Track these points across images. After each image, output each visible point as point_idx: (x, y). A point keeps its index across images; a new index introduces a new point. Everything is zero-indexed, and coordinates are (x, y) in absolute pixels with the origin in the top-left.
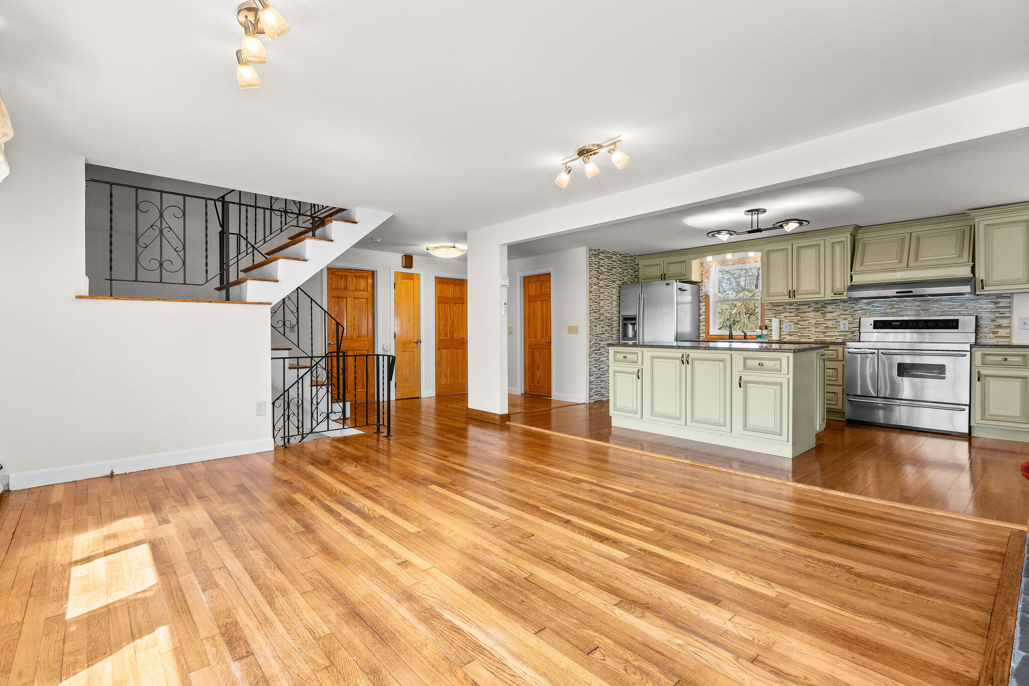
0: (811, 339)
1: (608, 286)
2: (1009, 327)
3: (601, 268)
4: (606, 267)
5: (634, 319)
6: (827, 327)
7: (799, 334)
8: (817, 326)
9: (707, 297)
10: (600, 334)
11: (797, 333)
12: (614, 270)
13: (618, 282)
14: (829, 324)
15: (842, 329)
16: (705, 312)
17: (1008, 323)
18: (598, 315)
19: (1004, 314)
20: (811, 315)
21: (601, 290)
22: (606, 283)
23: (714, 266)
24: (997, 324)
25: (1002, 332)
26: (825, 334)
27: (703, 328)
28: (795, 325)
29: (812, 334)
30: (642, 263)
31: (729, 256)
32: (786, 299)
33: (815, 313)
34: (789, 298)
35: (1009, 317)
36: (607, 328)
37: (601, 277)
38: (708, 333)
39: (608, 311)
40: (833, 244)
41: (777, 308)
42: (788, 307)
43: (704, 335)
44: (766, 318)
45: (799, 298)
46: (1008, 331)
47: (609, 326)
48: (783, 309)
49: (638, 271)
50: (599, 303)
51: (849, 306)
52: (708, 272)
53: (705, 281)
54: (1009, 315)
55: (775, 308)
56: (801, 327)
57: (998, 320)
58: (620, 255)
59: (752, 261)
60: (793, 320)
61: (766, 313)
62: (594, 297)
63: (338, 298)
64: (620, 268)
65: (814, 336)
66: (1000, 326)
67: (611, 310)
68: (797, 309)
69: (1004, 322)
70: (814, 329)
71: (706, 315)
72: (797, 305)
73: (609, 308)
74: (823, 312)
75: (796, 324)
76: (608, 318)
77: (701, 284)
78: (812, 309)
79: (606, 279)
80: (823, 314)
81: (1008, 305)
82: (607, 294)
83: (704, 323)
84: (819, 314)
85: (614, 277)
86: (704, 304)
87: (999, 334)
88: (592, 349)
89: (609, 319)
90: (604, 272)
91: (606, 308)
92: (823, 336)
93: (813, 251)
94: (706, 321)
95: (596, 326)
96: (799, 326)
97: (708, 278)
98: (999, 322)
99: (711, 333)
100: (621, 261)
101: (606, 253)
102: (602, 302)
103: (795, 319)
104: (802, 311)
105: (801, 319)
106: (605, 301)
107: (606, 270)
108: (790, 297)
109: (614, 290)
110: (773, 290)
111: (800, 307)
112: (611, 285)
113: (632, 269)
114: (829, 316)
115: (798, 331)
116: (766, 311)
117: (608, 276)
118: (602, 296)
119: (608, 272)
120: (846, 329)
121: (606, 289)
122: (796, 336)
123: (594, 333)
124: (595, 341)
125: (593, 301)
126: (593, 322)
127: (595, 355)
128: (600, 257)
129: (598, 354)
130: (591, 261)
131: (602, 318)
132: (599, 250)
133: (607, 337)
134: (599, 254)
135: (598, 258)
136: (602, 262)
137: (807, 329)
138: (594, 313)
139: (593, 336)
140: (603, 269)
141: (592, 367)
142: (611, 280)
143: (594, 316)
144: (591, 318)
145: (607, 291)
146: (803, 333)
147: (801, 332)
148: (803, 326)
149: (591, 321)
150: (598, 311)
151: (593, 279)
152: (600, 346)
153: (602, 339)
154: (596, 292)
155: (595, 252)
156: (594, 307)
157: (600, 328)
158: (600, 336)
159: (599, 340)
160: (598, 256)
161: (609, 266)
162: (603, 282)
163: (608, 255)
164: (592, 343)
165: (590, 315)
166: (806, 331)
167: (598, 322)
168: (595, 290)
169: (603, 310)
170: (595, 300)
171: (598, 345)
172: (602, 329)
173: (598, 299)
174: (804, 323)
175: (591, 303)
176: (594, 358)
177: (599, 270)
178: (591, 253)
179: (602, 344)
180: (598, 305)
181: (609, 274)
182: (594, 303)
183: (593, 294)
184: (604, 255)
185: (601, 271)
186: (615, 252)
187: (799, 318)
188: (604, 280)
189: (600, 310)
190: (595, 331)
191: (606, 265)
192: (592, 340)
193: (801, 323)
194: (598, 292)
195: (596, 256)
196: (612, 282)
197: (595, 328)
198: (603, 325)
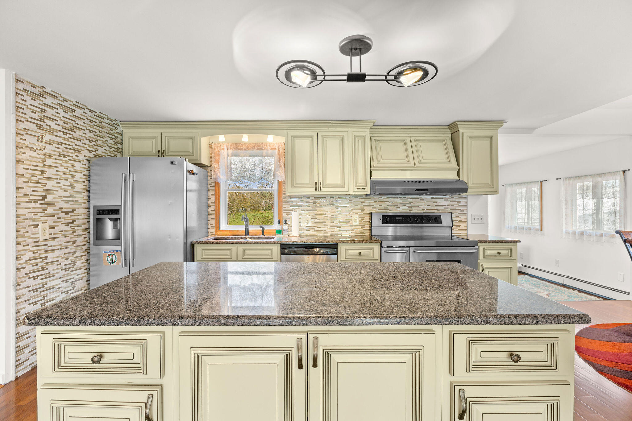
0: (327, 233)
1: (65, 156)
2: (466, 222)
3: (49, 122)
5: (117, 212)
7: (316, 228)
9: (217, 184)
10: (46, 240)
11: (314, 228)
12: (78, 133)
13: (87, 153)
15: (354, 224)
16: (215, 203)
17: (465, 219)
18: (40, 206)
19: (463, 211)
20: (327, 208)
21: (49, 161)
22: (60, 150)
23: (226, 149)
24: (460, 219)
25: (463, 226)
26: (340, 229)
27: (213, 222)
28: (312, 220)
30: (128, 133)
31: (245, 138)
32: (312, 191)
33: (330, 207)
35: (466, 214)
36: (63, 228)
38: (219, 227)
39: (64, 199)
40: (356, 136)
42: (306, 200)
43: (213, 230)
44: (283, 211)
45: (325, 191)
46: (465, 224)
47: (67, 224)
49: (121, 144)
50: (44, 185)
51: (359, 201)
52: (218, 155)
53: (215, 165)
54: (466, 212)
56: (318, 221)
57: (460, 216)
58: (91, 111)
59: (269, 147)
60: (310, 214)
61: (283, 206)
62: (29, 171)
64: (91, 132)
65: (329, 230)
66: (461, 221)
67: (72, 196)
68: (315, 203)
69: (463, 218)
70: (329, 223)
71: (215, 206)
73: (67, 194)
75: (313, 218)
76: (63, 210)
77: (209, 169)
78: (327, 203)
79: (61, 144)
80: (337, 208)
81: (466, 204)
82: (61, 169)
83: (213, 216)
84: (333, 208)
85: (77, 142)
86: (213, 193)
87: (461, 228)
88: (23, 272)
89: (67, 213)
90: (56, 131)
91: (61, 193)
92: (337, 230)
93: (338, 141)
94: (215, 214)
95: (36, 226)
96: (317, 221)
97: (218, 163)
98: (460, 218)
99: (222, 228)
100: (91, 121)
101: (62, 99)
102: (50, 185)
103: (313, 213)
104: (318, 205)
105: (318, 213)
106: (58, 181)
107: (60, 128)
108: (316, 190)
109: (78, 166)
110: (299, 181)
111: (316, 201)
112: (71, 155)
113: (111, 139)
115: (315, 225)
116: (283, 203)
117: (64, 139)
118: (50, 172)
119: (65, 134)
120: (357, 223)
121: (60, 162)
122: (314, 230)
123: (28, 241)
124: (31, 254)
125: (26, 180)
126: (27, 219)
127: (31, 282)
128: (45, 101)
129: (39, 278)
130: (22, 102)
131: (50, 211)
132: (44, 89)
133: (62, 243)
134: (41, 95)
135: (41, 103)
136: (50, 112)
137: (324, 223)
138: (29, 201)
139: (28, 245)
140: (53, 124)
141: (26, 305)
142: (71, 147)
143: (30, 208)
144: (21, 212)
145: (63, 164)
146: (320, 228)
147: (318, 226)
148: (320, 220)
149: (22, 217)
150: (41, 198)
151: (25, 137)
152: (46, 261)
153: (51, 248)
154: (36, 164)
155: (33, 90)
156: (29, 191)
157: (44, 229)
158: (46, 243)
159: (43, 251)
160: (41, 98)
161: (67, 124)
162: (53, 147)
163: (65, 103)
164: (24, 258)
165: (19, 206)
166: (322, 225)
167: (42, 218)
168: (31, 159)
169: (53, 196)
170: (33, 178)
171: (41, 260)
172: (52, 231)
173: (42, 177)
174: (321, 217)
175: (19, 183)
176: (30, 286)
177: (43, 124)
178: (21, 86)
179: (51, 256)
180: (39, 187)
181: (67, 137)
182: (30, 184)
183: (25, 167)
184: (56, 102)
185: (48, 127)
186: (78, 103)
187: (316, 212)
188: (55, 145)
189: (45, 197)
190: (32, 236)
191: (61, 120)
192: (25, 254)
193: (318, 217)
194: (42, 165)
195: (35, 96)
196: (73, 151)
197: (31, 230)
198: (52, 224)
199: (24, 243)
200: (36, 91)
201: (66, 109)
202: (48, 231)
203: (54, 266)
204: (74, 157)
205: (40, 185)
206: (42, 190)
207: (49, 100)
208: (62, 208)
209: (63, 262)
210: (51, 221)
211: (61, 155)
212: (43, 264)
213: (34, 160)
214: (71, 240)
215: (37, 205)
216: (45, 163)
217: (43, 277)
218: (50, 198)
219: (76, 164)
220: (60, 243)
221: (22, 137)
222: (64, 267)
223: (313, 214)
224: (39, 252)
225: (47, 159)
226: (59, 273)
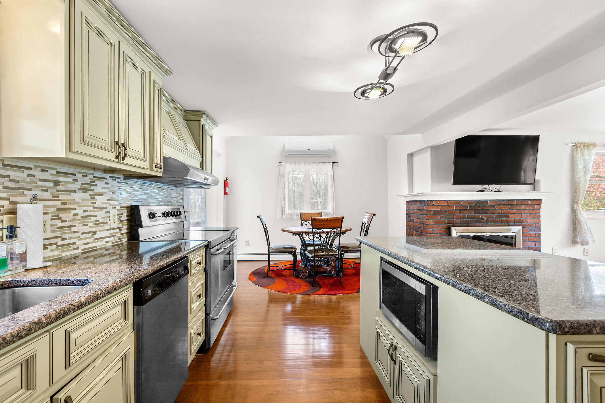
0: (78, 248)
6: (97, 223)
7: (60, 242)
8: (85, 221)
11: (56, 240)
14: (100, 215)
15: (113, 226)
20: (78, 197)
26: (96, 237)
28: (54, 222)
29: (80, 239)
32: (110, 159)
34: (114, 159)
41: (14, 174)
42: (39, 175)
45: (127, 163)
48: (29, 179)
55: (8, 173)
56: (64, 224)
60: (49, 210)
65: (81, 242)
68: (57, 183)
70: (80, 228)
72: (54, 172)
74: (92, 192)
75: (55, 217)
78: (78, 185)
80: (93, 196)
81: (182, 197)
84: (87, 196)
92: (92, 240)
93: (139, 81)
96: (60, 224)
103: (53, 207)
104: (63, 188)
105: (63, 206)
108: (117, 157)
111: (61, 179)
114: (100, 201)
115: (57, 234)
120: (116, 225)
122: (55, 246)
137: (73, 229)
146: (66, 239)
147: (64, 236)
148: (66, 221)
166: (68, 233)
174: (67, 215)
187: (58, 203)
193: (62, 215)
223: (54, 210)
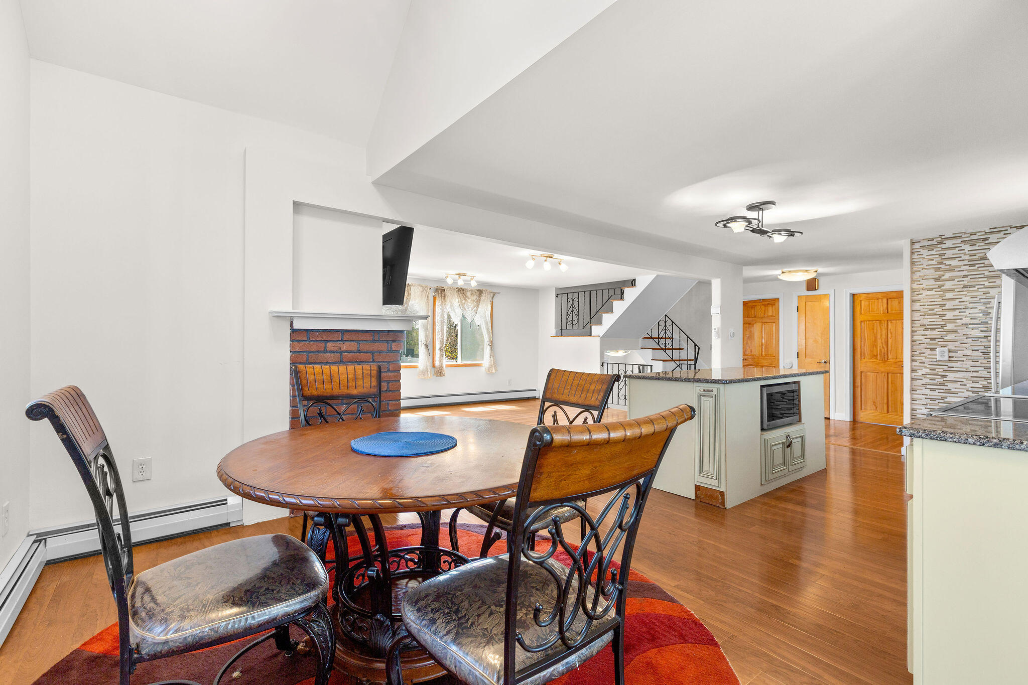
1: (973, 286)
3: (948, 262)
4: (967, 257)
10: (945, 361)
18: (938, 333)
21: (949, 295)
22: (965, 283)
36: (969, 352)
37: (947, 275)
39: (970, 326)
47: (975, 350)
50: (943, 315)
62: (927, 307)
63: (749, 324)
67: (984, 323)
76: (970, 336)
79: (966, 276)
82: (968, 299)
85: (991, 269)
88: (919, 383)
89: (975, 339)
90: (959, 266)
91: (966, 321)
95: (933, 349)
101: (968, 235)
102: (950, 315)
106: (963, 310)
107: (966, 262)
109: (995, 292)
112: (982, 283)
117: (969, 271)
118: (949, 305)
119: (971, 265)
121: (966, 293)
123: (924, 360)
124: (928, 371)
125: (923, 314)
126: (924, 343)
127: (928, 392)
128: (943, 246)
129: (937, 391)
130: (918, 256)
131: (950, 337)
132: (943, 237)
133: (969, 366)
134: (940, 243)
135: (940, 249)
136: (949, 253)
138: (926, 329)
139: (924, 363)
140: (954, 263)
141: (923, 407)
142: (982, 276)
143: (926, 335)
144: (915, 338)
145: (968, 294)
149: (918, 342)
150: (940, 326)
151: (922, 281)
152: (945, 379)
153: (952, 369)
154: (933, 300)
155: (930, 243)
156: (926, 322)
157: (943, 352)
158: (946, 364)
159: (942, 370)
160: (939, 246)
161: (976, 255)
162: (955, 282)
163: (973, 237)
164: (920, 373)
165: (914, 333)
167: (940, 343)
168: (928, 297)
169: (956, 324)
170: (930, 312)
171: (939, 377)
172: (951, 354)
173: (940, 310)
175: (915, 317)
176: (927, 395)
177: (943, 266)
178: (917, 246)
179: (951, 376)
180: (938, 318)
181: (976, 267)
182: (927, 317)
183: (922, 304)
184: (959, 241)
185: (948, 267)
186: (996, 228)
188: (957, 280)
189: (943, 326)
190: (928, 356)
191: (965, 254)
192: (922, 370)
194: (940, 300)
195: (930, 248)
196: (985, 279)
197: (928, 352)
198: (952, 348)
199: (920, 361)
200: (934, 242)
201: (972, 243)
202: (946, 354)
203: (958, 385)
204: (987, 284)
205: (938, 316)
206: (940, 320)
207: (949, 244)
208: (968, 335)
209: (969, 383)
210: (951, 346)
211: (965, 287)
212: (942, 380)
213: (931, 297)
214: (983, 365)
215: (936, 332)
216: (944, 298)
217: (942, 391)
218: (950, 326)
219: (991, 290)
220: (964, 366)
221: (919, 283)
222: (970, 389)
224: (937, 370)
225: (946, 294)
226: (963, 392)
